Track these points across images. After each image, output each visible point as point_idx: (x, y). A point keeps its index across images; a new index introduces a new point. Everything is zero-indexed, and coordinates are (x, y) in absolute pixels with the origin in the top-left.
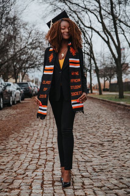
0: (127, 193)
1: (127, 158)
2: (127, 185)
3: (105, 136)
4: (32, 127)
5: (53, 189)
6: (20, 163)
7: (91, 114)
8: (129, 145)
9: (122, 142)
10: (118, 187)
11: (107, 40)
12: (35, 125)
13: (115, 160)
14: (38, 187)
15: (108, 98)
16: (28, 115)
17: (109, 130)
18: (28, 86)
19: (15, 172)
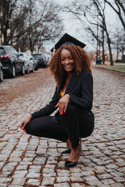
0: (106, 146)
1: (118, 118)
2: (108, 140)
3: (103, 100)
4: (37, 92)
5: (38, 142)
6: (16, 121)
7: (97, 82)
8: (124, 107)
9: (118, 105)
10: (100, 141)
11: (118, 11)
12: (40, 91)
13: (106, 120)
14: (25, 140)
15: (118, 68)
16: (36, 83)
17: (109, 95)
18: (42, 57)
19: (9, 128)
